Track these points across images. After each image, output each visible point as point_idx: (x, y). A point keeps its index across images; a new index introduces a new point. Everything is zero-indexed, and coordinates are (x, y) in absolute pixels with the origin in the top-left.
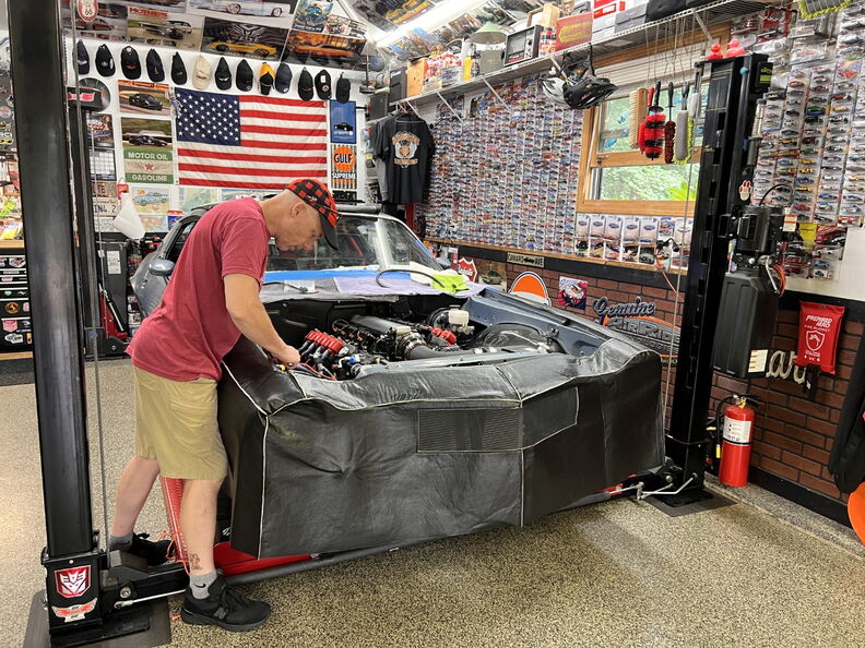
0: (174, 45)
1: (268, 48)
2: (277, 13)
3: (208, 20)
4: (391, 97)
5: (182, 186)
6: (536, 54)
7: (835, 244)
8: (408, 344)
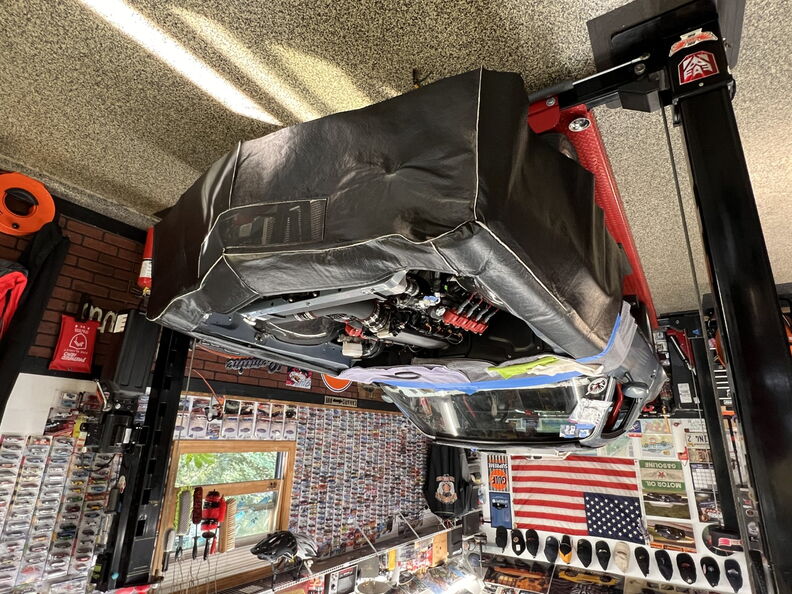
0: (649, 584)
1: (566, 577)
4: (461, 532)
5: (631, 458)
6: (327, 577)
7: (56, 422)
8: (377, 320)
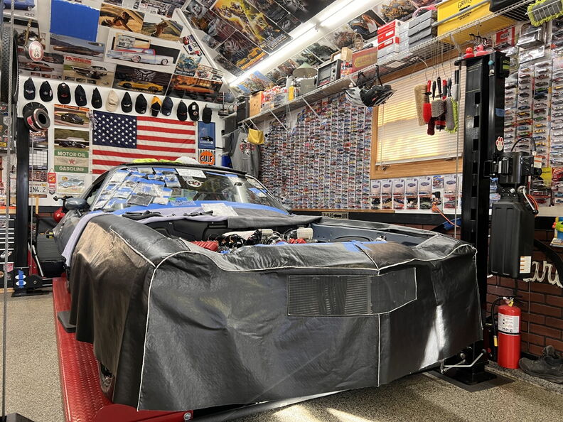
0: (94, 83)
1: (158, 86)
2: (165, 63)
3: (118, 66)
4: (238, 118)
5: (94, 175)
6: (339, 77)
